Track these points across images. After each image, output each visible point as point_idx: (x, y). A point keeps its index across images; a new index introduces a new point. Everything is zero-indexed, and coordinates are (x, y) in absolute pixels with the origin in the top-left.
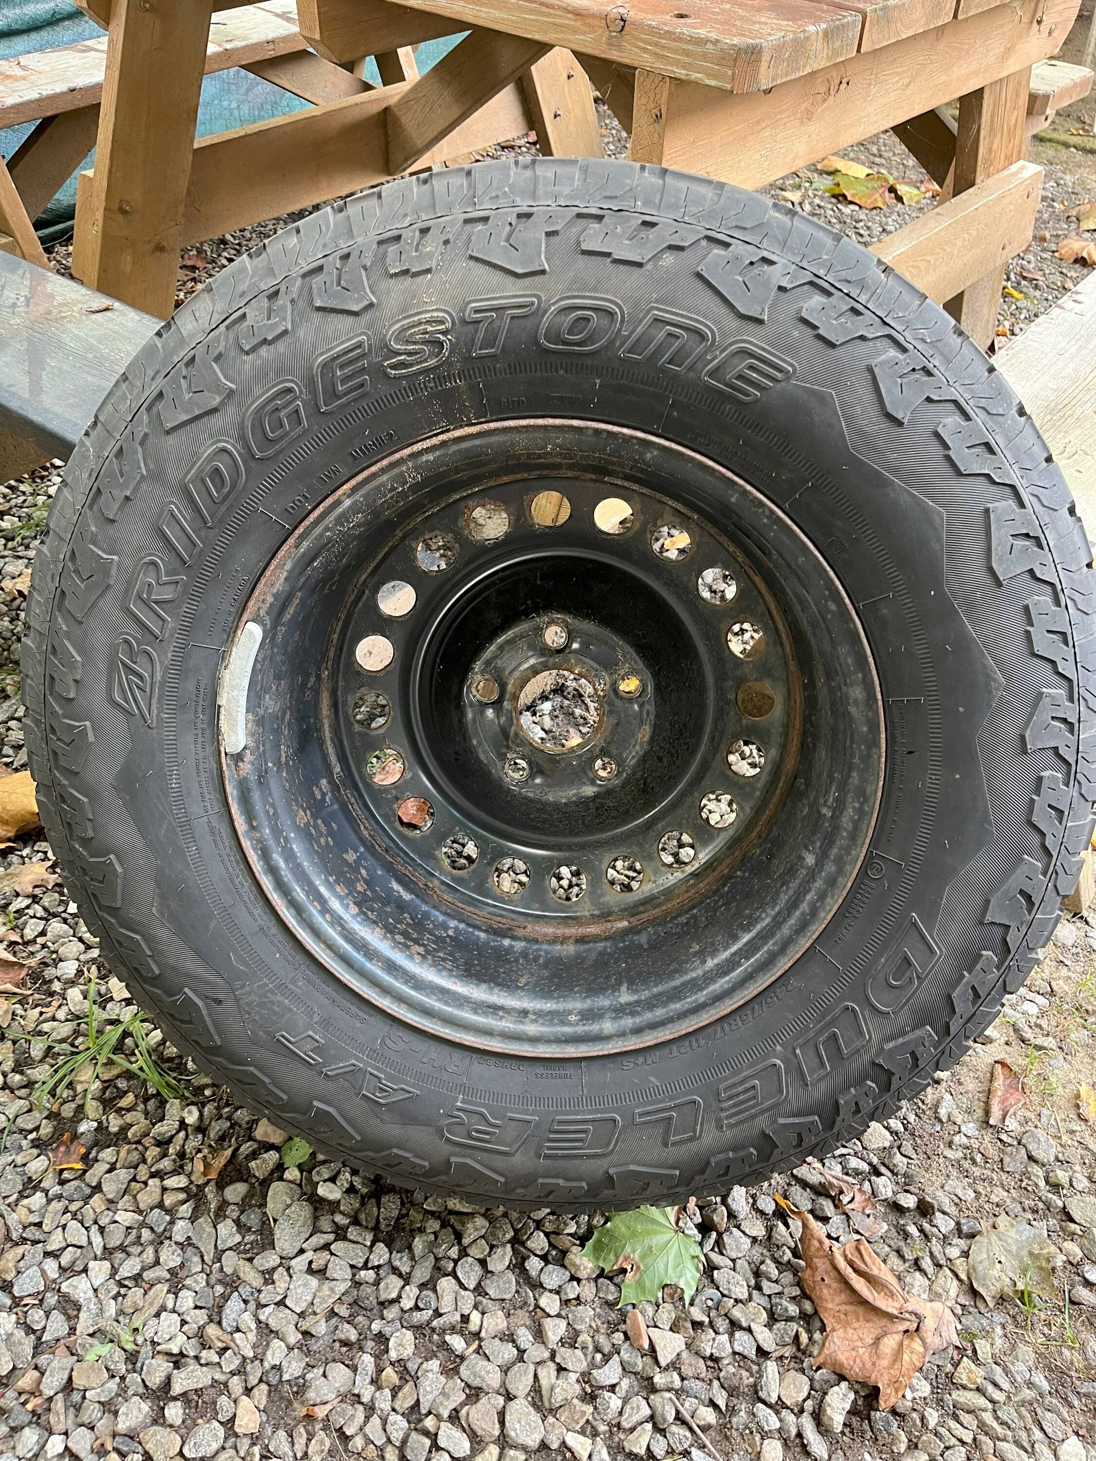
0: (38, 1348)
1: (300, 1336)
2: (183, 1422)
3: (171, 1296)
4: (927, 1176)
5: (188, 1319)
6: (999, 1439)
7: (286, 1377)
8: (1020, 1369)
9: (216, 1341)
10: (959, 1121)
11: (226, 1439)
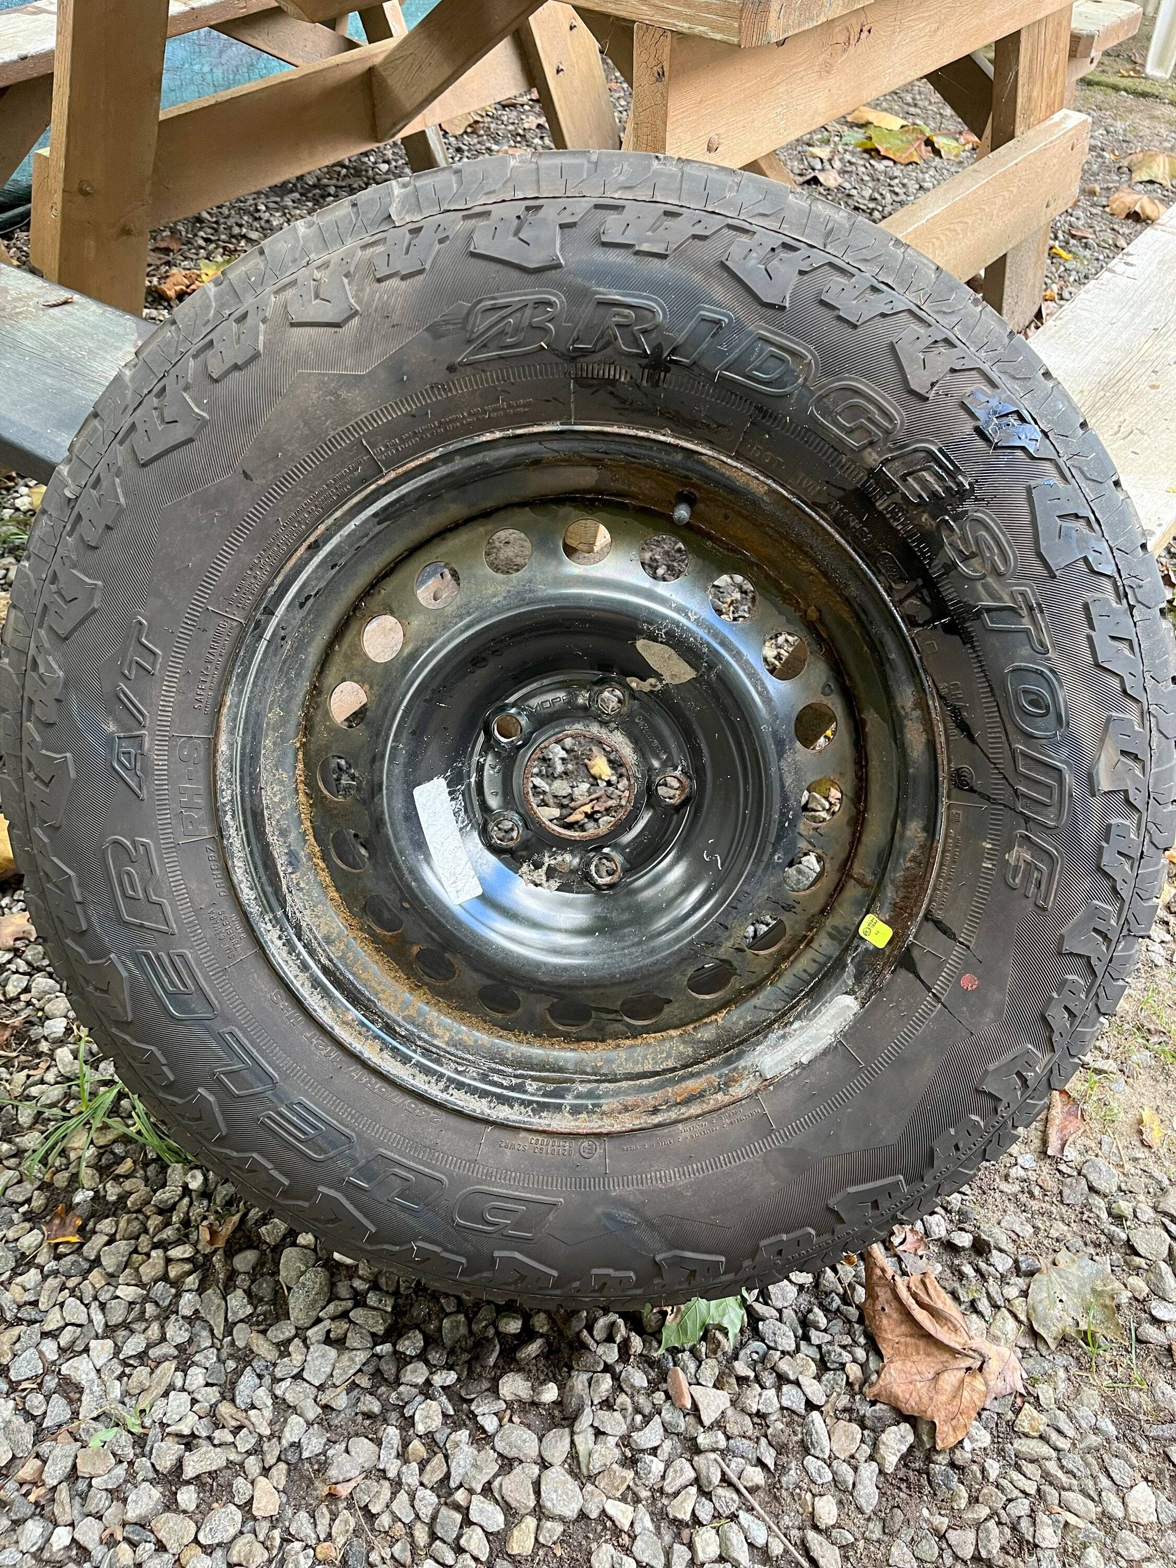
0: (39, 1435)
1: (319, 1410)
2: (197, 1507)
3: (180, 1374)
4: (982, 1211)
5: (199, 1397)
6: (1064, 1489)
7: (306, 1455)
8: (1085, 1415)
9: (229, 1419)
10: (1014, 1152)
11: (244, 1523)
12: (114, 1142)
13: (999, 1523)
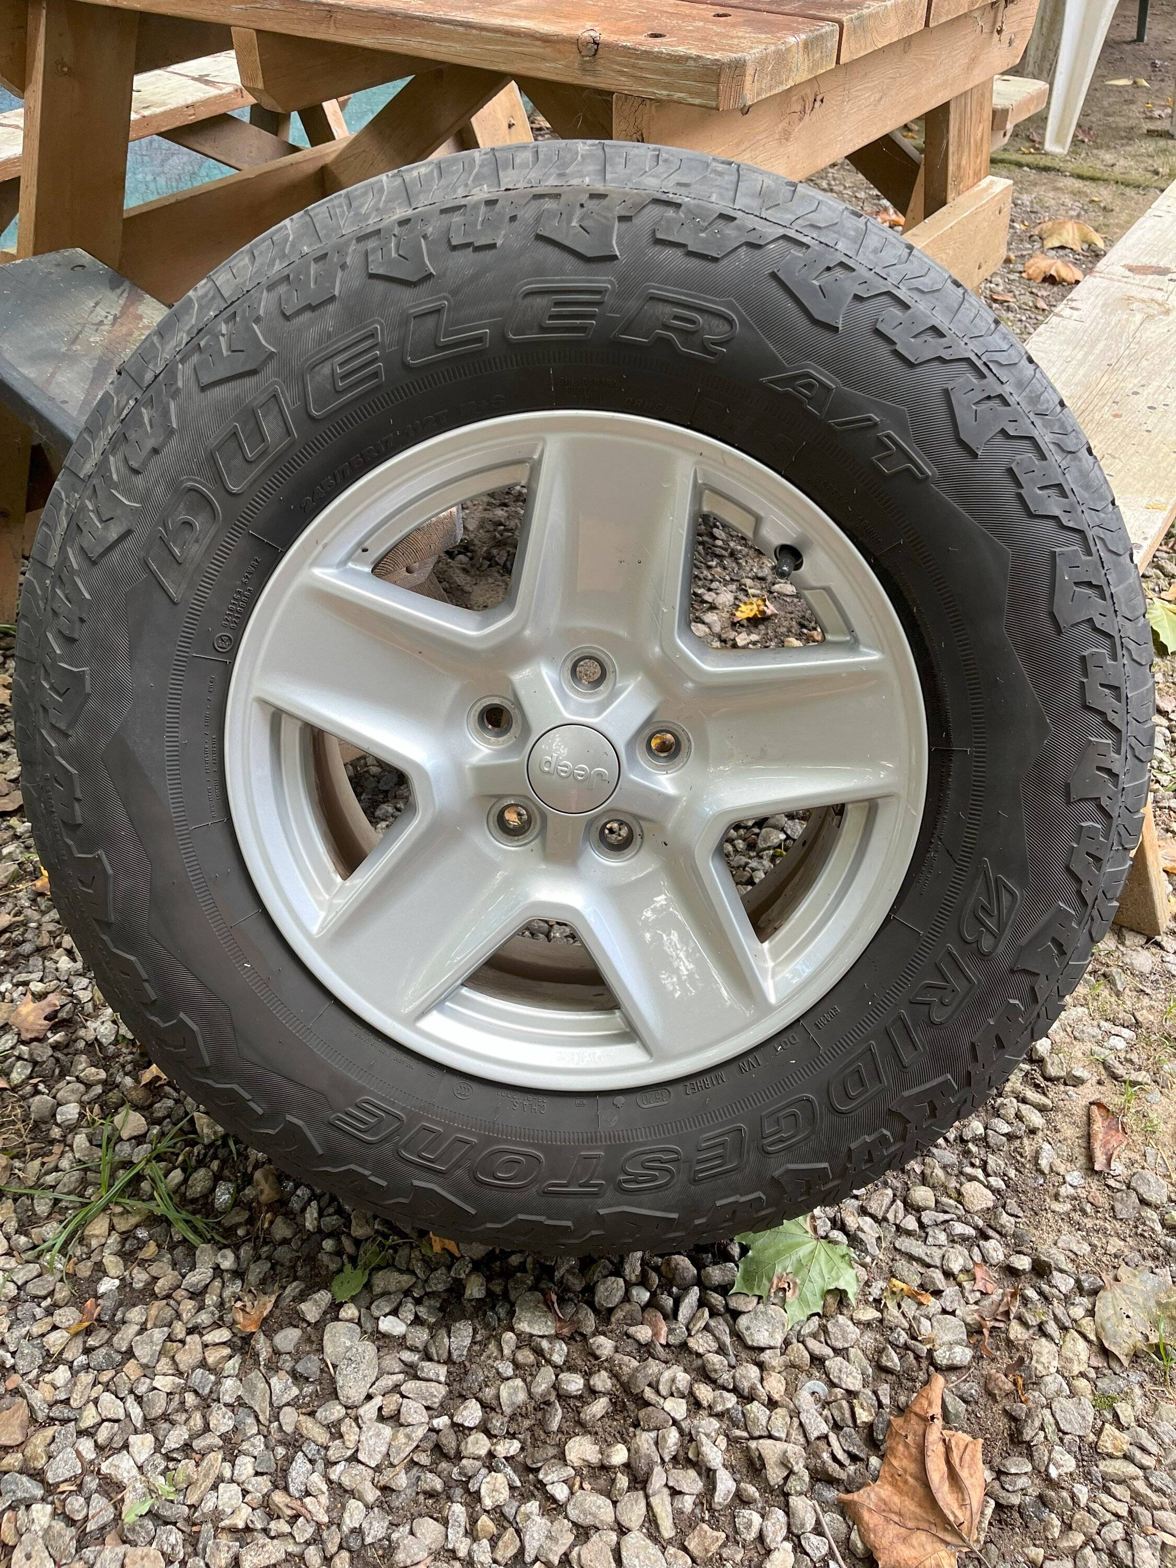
1: (378, 1493)
3: (227, 1465)
4: (1037, 1233)
5: (250, 1488)
6: (1156, 1508)
7: (369, 1540)
8: (1166, 1429)
9: (285, 1509)
10: (1062, 1170)
12: (137, 1226)
13: (1096, 1550)
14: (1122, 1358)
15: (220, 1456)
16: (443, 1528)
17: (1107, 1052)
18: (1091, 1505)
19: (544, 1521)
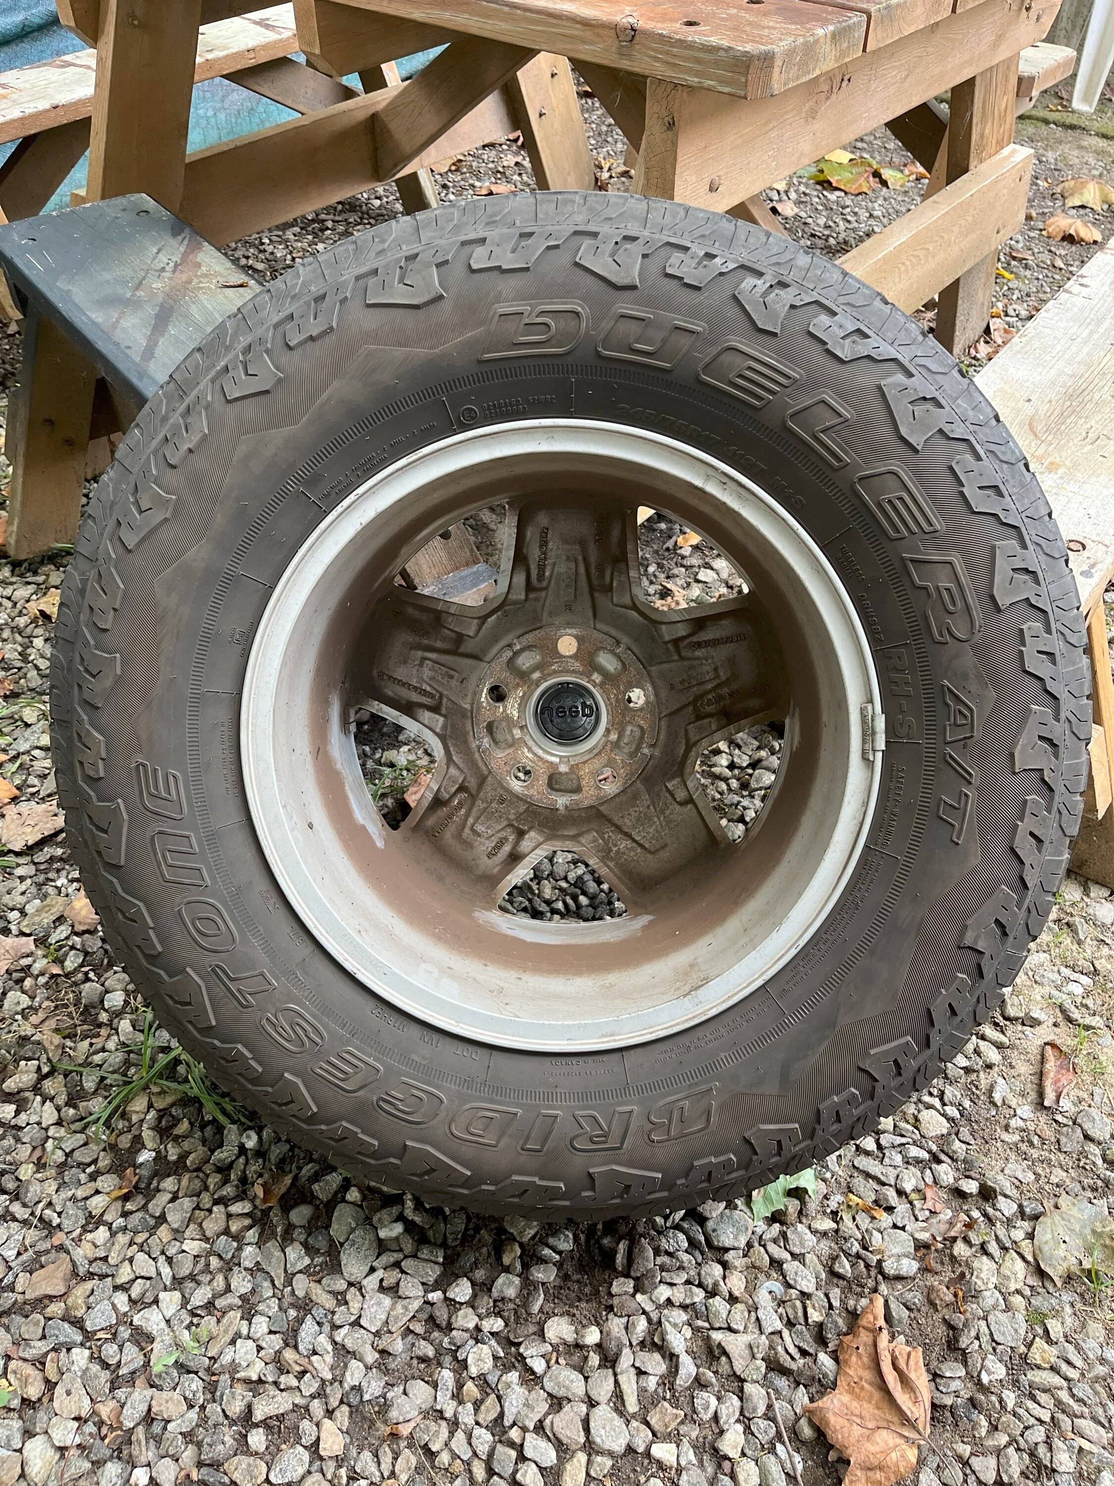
0: (115, 1382)
1: (377, 1355)
2: (267, 1448)
3: (245, 1323)
4: (986, 1160)
5: (264, 1345)
6: (1076, 1416)
7: (366, 1397)
8: (1092, 1346)
9: (294, 1365)
10: (1013, 1104)
11: (311, 1463)
12: (173, 1105)
13: (1018, 1449)
14: (1056, 1279)
15: (239, 1315)
16: (433, 1391)
17: (1065, 997)
18: (1018, 1409)
19: (522, 1390)
